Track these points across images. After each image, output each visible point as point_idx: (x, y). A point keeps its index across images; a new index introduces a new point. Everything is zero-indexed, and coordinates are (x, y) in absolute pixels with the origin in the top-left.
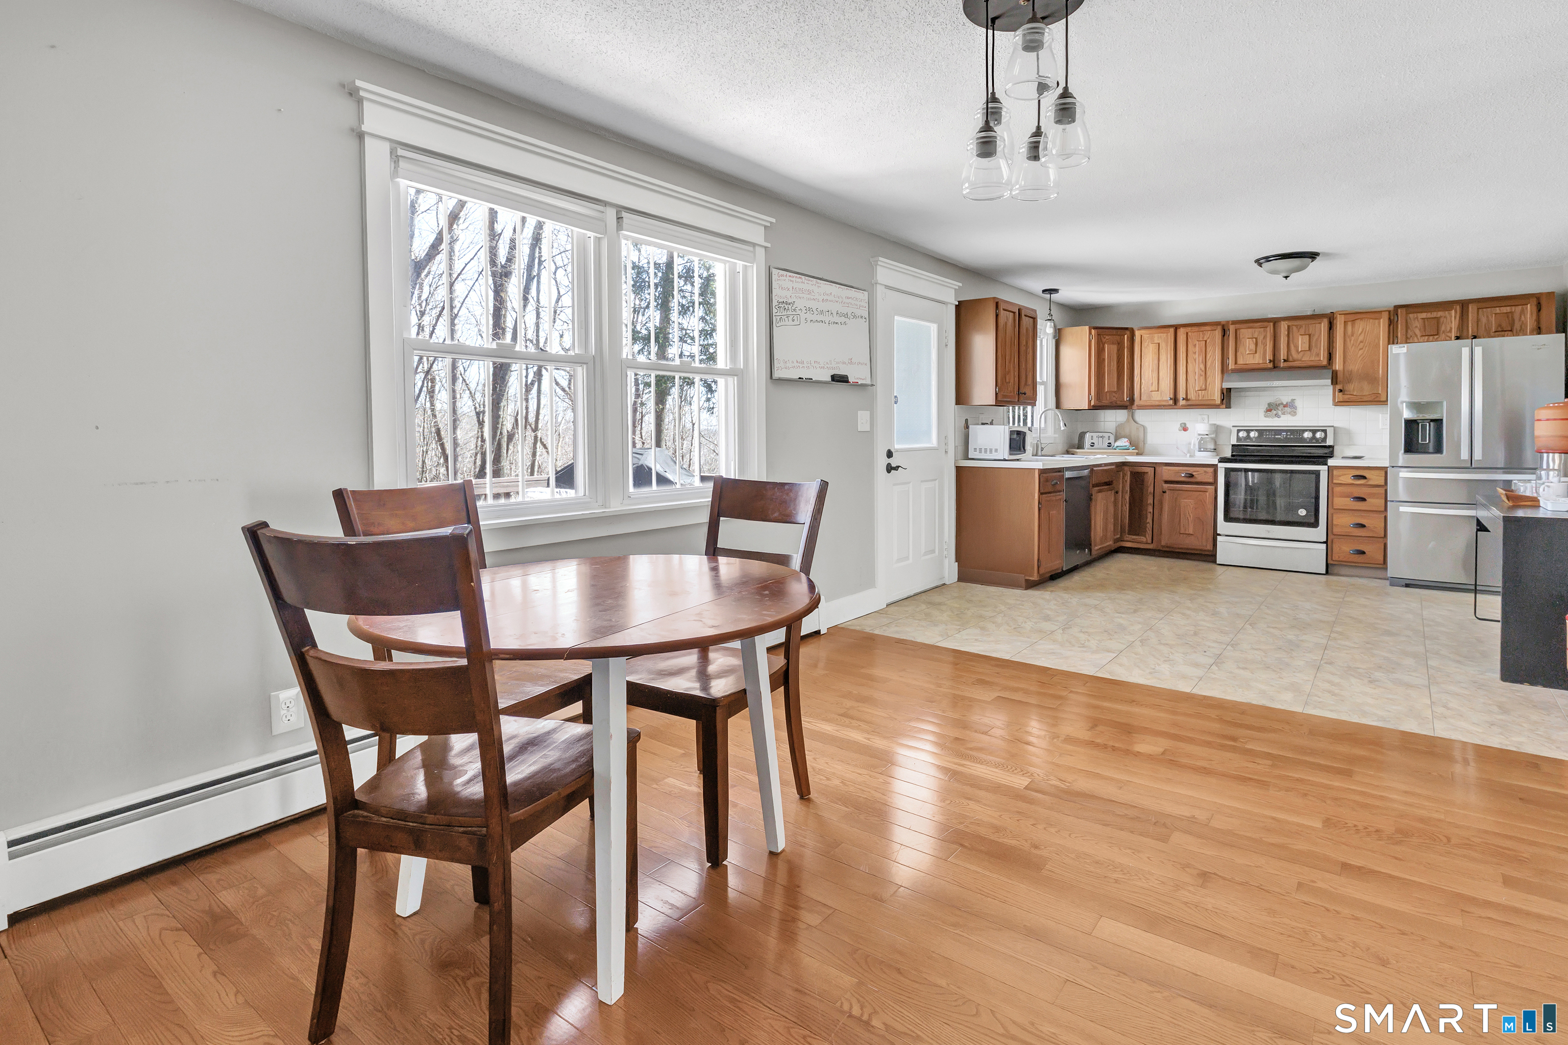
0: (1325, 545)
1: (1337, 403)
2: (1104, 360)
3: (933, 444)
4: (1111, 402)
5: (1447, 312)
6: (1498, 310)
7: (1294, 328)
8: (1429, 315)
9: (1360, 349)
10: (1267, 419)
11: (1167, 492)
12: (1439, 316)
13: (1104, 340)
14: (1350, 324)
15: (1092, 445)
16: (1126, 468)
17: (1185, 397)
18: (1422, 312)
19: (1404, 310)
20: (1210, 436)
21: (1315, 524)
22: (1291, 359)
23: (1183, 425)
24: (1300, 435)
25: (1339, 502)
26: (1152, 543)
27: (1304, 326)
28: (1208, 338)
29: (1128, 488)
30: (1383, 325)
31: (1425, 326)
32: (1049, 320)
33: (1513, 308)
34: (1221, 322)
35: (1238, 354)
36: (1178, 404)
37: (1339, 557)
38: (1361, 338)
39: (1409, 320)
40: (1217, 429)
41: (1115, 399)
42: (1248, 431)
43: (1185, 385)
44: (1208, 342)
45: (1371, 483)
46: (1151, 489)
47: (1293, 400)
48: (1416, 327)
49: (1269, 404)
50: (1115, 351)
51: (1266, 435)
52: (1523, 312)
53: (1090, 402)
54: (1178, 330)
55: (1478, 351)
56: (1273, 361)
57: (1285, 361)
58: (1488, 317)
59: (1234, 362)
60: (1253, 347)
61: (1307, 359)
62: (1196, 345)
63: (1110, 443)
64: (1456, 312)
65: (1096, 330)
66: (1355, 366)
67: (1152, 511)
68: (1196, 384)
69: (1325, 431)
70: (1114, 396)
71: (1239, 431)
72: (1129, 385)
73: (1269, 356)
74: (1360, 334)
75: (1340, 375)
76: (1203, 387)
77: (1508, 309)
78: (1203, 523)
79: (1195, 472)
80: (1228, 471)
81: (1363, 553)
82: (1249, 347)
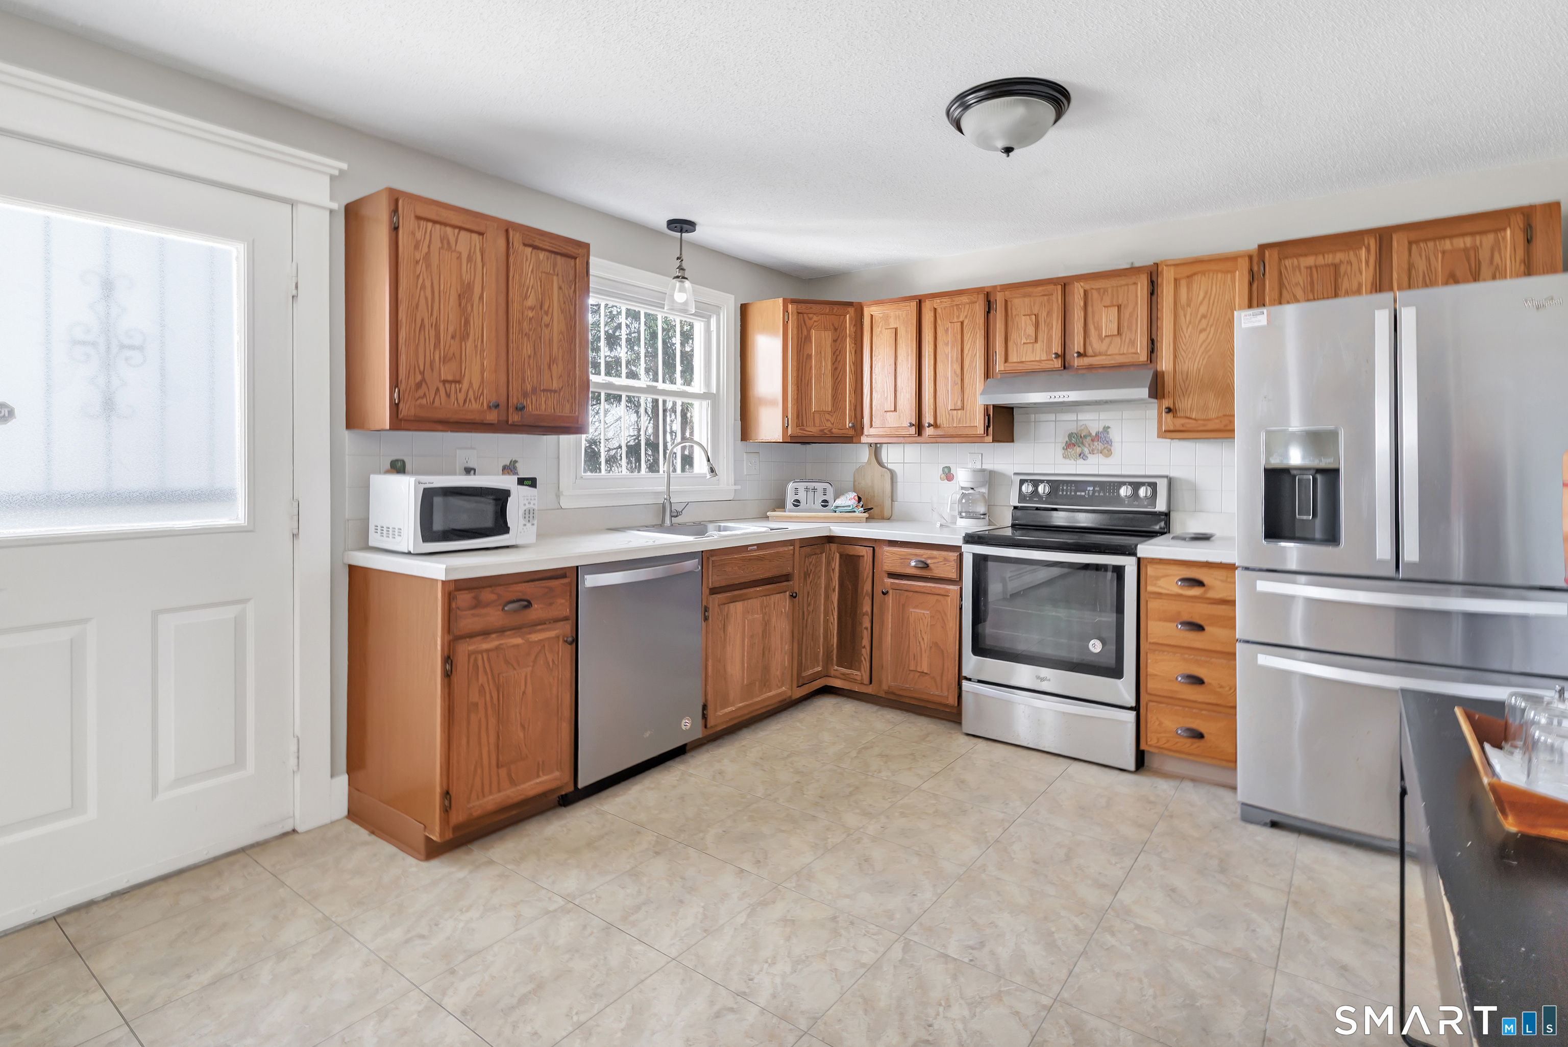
0: (1134, 713)
1: (1167, 433)
2: (809, 356)
3: (237, 519)
4: (822, 431)
5: (1351, 253)
6: (1447, 245)
7: (1095, 295)
8: (1320, 260)
9: (1201, 331)
10: (1067, 461)
11: (891, 592)
12: (1337, 261)
13: (809, 323)
14: (1183, 283)
15: (797, 503)
16: (834, 547)
17: (932, 422)
18: (1306, 255)
19: (1275, 253)
20: (977, 490)
21: (1116, 672)
22: (1090, 351)
23: (946, 470)
24: (1113, 493)
25: (1156, 629)
26: (871, 683)
27: (1110, 290)
28: (966, 317)
29: (836, 583)
30: (1240, 280)
31: (1312, 283)
32: (678, 277)
33: (1478, 238)
34: (984, 287)
35: (1010, 344)
36: (923, 434)
37: (1158, 740)
38: (1203, 310)
39: (1283, 270)
40: (990, 479)
41: (829, 425)
42: (1036, 483)
43: (932, 400)
44: (965, 324)
45: (1211, 594)
46: (868, 587)
47: (1106, 429)
48: (1297, 284)
49: (1071, 436)
50: (829, 342)
51: (1063, 490)
52: (1496, 247)
53: (785, 429)
54: (923, 304)
55: (1408, 317)
56: (1063, 356)
57: (1080, 355)
58: (1428, 259)
59: (1003, 360)
60: (1031, 330)
61: (1116, 351)
62: (948, 329)
63: (825, 501)
64: (1368, 250)
65: (795, 306)
66: (1193, 364)
67: (869, 626)
68: (948, 398)
69: (1153, 486)
70: (828, 420)
71: (1022, 482)
72: (853, 401)
73: (1057, 348)
74: (1201, 303)
75: (1169, 381)
76: (959, 403)
77: (1468, 241)
78: (943, 654)
79: (930, 558)
80: (980, 562)
81: (1201, 736)
82: (1025, 330)
